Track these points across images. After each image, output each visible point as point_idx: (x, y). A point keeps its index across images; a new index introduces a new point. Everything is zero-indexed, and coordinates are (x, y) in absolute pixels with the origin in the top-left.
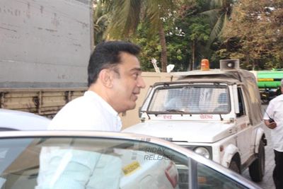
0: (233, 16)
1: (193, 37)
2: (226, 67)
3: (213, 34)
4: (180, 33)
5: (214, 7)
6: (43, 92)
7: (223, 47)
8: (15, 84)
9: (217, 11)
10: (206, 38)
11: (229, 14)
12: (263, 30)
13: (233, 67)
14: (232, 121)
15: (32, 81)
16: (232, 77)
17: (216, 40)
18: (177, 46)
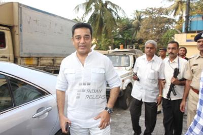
0: (140, 31)
1: (125, 38)
2: (129, 48)
3: (133, 37)
4: (120, 36)
5: (133, 27)
6: (56, 57)
7: (136, 42)
8: (44, 54)
9: (135, 29)
10: (130, 39)
11: (139, 30)
12: (151, 36)
13: (132, 48)
14: (130, 70)
15: (51, 53)
16: (132, 52)
17: (134, 40)
18: (119, 41)
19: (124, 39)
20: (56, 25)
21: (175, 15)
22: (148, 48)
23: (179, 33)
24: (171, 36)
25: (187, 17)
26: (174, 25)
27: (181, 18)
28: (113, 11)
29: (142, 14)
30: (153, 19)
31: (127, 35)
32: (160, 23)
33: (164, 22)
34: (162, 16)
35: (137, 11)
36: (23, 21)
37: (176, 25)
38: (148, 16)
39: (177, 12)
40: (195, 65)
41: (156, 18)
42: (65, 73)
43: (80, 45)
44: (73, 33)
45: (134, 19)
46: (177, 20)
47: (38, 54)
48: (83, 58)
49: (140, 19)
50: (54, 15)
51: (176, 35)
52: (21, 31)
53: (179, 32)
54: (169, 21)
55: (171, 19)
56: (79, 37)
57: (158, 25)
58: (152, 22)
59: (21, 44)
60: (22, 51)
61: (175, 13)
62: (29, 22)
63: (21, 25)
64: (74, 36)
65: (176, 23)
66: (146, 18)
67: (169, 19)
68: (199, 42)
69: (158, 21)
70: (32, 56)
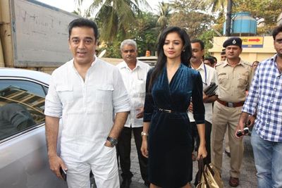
1: (147, 41)
5: (158, 26)
8: (46, 63)
9: (160, 28)
10: (154, 42)
19: (144, 43)
20: (60, 22)
21: (213, 10)
22: (127, 51)
23: (218, 36)
24: (209, 39)
25: (229, 15)
26: (213, 24)
27: (221, 15)
28: (132, 3)
29: (170, 7)
30: (185, 15)
31: (149, 36)
32: (195, 21)
33: (199, 20)
34: (196, 11)
35: (163, 3)
36: (16, 17)
37: (215, 24)
38: (178, 11)
39: (216, 7)
40: (222, 74)
41: (189, 14)
42: (57, 90)
43: (79, 50)
44: (70, 32)
45: (159, 15)
46: (216, 18)
47: (37, 63)
48: (84, 69)
49: (167, 14)
50: (57, 10)
51: (215, 38)
52: (14, 30)
53: (219, 34)
54: (206, 19)
55: (208, 16)
56: (77, 40)
57: (191, 23)
58: (183, 20)
59: (15, 48)
60: (16, 58)
61: (214, 7)
62: (24, 19)
63: (14, 23)
64: (72, 37)
65: (215, 22)
66: (175, 13)
67: (206, 16)
68: (229, 48)
69: (192, 18)
70: (29, 65)
